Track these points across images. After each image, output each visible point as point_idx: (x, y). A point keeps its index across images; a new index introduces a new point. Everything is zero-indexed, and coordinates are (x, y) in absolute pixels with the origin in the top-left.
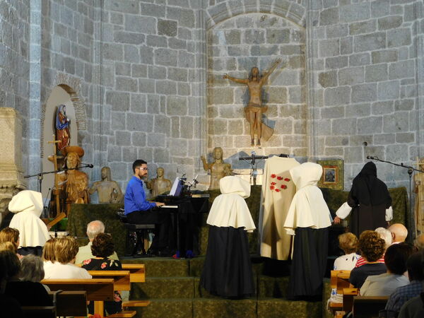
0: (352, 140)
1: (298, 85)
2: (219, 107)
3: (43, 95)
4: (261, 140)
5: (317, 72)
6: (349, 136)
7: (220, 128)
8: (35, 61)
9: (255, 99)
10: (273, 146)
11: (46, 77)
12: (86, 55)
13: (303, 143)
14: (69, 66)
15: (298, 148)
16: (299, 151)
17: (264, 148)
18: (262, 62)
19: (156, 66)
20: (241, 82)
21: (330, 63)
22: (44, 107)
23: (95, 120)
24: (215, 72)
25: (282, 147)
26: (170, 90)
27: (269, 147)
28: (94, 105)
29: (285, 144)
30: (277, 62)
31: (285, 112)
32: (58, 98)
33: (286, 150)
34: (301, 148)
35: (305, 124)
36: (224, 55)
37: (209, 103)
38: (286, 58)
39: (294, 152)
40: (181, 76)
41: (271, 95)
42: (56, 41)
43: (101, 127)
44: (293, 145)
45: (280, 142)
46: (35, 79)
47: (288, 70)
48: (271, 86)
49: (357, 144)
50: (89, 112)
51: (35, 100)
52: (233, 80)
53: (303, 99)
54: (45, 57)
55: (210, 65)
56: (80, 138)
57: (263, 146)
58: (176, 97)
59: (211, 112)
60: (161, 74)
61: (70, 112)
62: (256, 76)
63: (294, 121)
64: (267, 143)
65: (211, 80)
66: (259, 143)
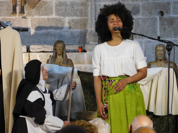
0: (144, 8)
4: (26, 7)
6: (141, 3)
10: (42, 15)
13: (81, 12)
15: (76, 18)
16: (76, 22)
17: (29, 18)
25: (54, 16)
27: (37, 17)
29: (58, 13)
33: (59, 20)
34: (79, 18)
39: (69, 23)
44: (69, 15)
45: (52, 10)
49: (151, 13)
57: (29, 14)
64: (34, 11)
66: (22, 11)
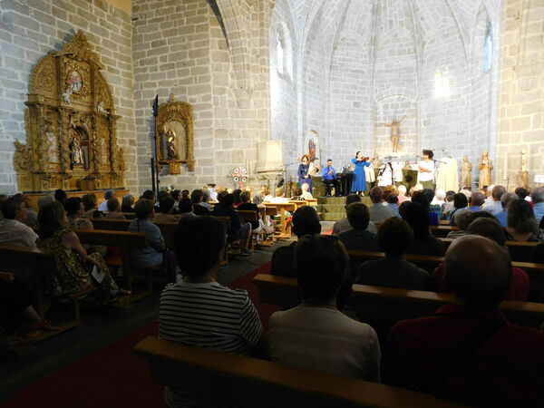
0: (437, 149)
1: (414, 126)
2: (379, 137)
3: (304, 135)
5: (422, 120)
7: (380, 145)
8: (300, 121)
9: (395, 133)
10: (403, 152)
11: (305, 128)
12: (322, 118)
13: (416, 151)
14: (315, 123)
18: (398, 117)
19: (352, 121)
20: (389, 126)
21: (429, 116)
22: (304, 140)
23: (327, 144)
24: (378, 122)
25: (406, 152)
26: (358, 131)
27: (401, 153)
28: (326, 138)
29: (408, 151)
30: (404, 117)
31: (408, 138)
32: (310, 136)
33: (408, 154)
35: (417, 143)
36: (382, 115)
37: (375, 134)
38: (409, 114)
39: (411, 154)
40: (363, 125)
41: (402, 130)
42: (309, 113)
43: (329, 147)
46: (300, 129)
47: (410, 119)
48: (402, 127)
49: (439, 151)
50: (324, 141)
51: (300, 137)
52: (385, 125)
53: (416, 132)
54: (304, 120)
55: (376, 119)
56: (320, 151)
58: (361, 133)
59: (376, 139)
60: (354, 124)
61: (316, 141)
62: (395, 123)
63: (412, 141)
65: (376, 125)
